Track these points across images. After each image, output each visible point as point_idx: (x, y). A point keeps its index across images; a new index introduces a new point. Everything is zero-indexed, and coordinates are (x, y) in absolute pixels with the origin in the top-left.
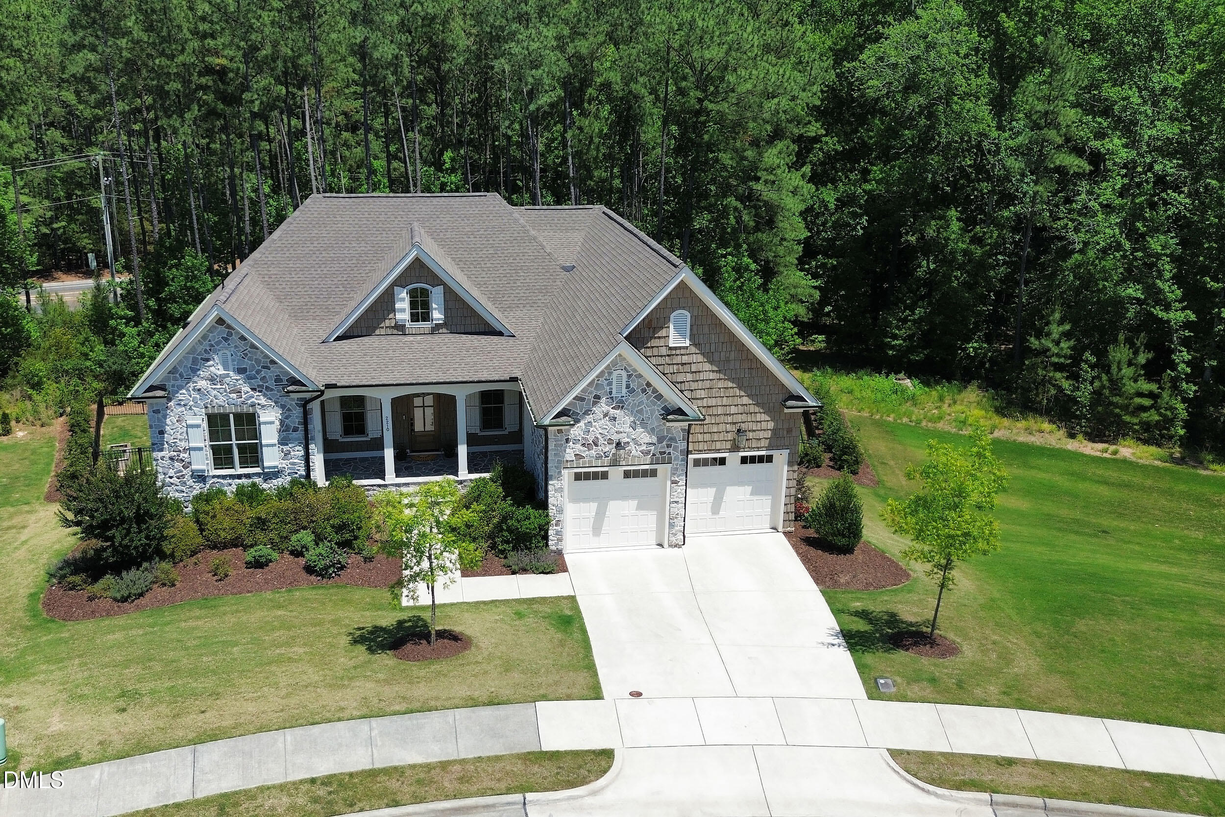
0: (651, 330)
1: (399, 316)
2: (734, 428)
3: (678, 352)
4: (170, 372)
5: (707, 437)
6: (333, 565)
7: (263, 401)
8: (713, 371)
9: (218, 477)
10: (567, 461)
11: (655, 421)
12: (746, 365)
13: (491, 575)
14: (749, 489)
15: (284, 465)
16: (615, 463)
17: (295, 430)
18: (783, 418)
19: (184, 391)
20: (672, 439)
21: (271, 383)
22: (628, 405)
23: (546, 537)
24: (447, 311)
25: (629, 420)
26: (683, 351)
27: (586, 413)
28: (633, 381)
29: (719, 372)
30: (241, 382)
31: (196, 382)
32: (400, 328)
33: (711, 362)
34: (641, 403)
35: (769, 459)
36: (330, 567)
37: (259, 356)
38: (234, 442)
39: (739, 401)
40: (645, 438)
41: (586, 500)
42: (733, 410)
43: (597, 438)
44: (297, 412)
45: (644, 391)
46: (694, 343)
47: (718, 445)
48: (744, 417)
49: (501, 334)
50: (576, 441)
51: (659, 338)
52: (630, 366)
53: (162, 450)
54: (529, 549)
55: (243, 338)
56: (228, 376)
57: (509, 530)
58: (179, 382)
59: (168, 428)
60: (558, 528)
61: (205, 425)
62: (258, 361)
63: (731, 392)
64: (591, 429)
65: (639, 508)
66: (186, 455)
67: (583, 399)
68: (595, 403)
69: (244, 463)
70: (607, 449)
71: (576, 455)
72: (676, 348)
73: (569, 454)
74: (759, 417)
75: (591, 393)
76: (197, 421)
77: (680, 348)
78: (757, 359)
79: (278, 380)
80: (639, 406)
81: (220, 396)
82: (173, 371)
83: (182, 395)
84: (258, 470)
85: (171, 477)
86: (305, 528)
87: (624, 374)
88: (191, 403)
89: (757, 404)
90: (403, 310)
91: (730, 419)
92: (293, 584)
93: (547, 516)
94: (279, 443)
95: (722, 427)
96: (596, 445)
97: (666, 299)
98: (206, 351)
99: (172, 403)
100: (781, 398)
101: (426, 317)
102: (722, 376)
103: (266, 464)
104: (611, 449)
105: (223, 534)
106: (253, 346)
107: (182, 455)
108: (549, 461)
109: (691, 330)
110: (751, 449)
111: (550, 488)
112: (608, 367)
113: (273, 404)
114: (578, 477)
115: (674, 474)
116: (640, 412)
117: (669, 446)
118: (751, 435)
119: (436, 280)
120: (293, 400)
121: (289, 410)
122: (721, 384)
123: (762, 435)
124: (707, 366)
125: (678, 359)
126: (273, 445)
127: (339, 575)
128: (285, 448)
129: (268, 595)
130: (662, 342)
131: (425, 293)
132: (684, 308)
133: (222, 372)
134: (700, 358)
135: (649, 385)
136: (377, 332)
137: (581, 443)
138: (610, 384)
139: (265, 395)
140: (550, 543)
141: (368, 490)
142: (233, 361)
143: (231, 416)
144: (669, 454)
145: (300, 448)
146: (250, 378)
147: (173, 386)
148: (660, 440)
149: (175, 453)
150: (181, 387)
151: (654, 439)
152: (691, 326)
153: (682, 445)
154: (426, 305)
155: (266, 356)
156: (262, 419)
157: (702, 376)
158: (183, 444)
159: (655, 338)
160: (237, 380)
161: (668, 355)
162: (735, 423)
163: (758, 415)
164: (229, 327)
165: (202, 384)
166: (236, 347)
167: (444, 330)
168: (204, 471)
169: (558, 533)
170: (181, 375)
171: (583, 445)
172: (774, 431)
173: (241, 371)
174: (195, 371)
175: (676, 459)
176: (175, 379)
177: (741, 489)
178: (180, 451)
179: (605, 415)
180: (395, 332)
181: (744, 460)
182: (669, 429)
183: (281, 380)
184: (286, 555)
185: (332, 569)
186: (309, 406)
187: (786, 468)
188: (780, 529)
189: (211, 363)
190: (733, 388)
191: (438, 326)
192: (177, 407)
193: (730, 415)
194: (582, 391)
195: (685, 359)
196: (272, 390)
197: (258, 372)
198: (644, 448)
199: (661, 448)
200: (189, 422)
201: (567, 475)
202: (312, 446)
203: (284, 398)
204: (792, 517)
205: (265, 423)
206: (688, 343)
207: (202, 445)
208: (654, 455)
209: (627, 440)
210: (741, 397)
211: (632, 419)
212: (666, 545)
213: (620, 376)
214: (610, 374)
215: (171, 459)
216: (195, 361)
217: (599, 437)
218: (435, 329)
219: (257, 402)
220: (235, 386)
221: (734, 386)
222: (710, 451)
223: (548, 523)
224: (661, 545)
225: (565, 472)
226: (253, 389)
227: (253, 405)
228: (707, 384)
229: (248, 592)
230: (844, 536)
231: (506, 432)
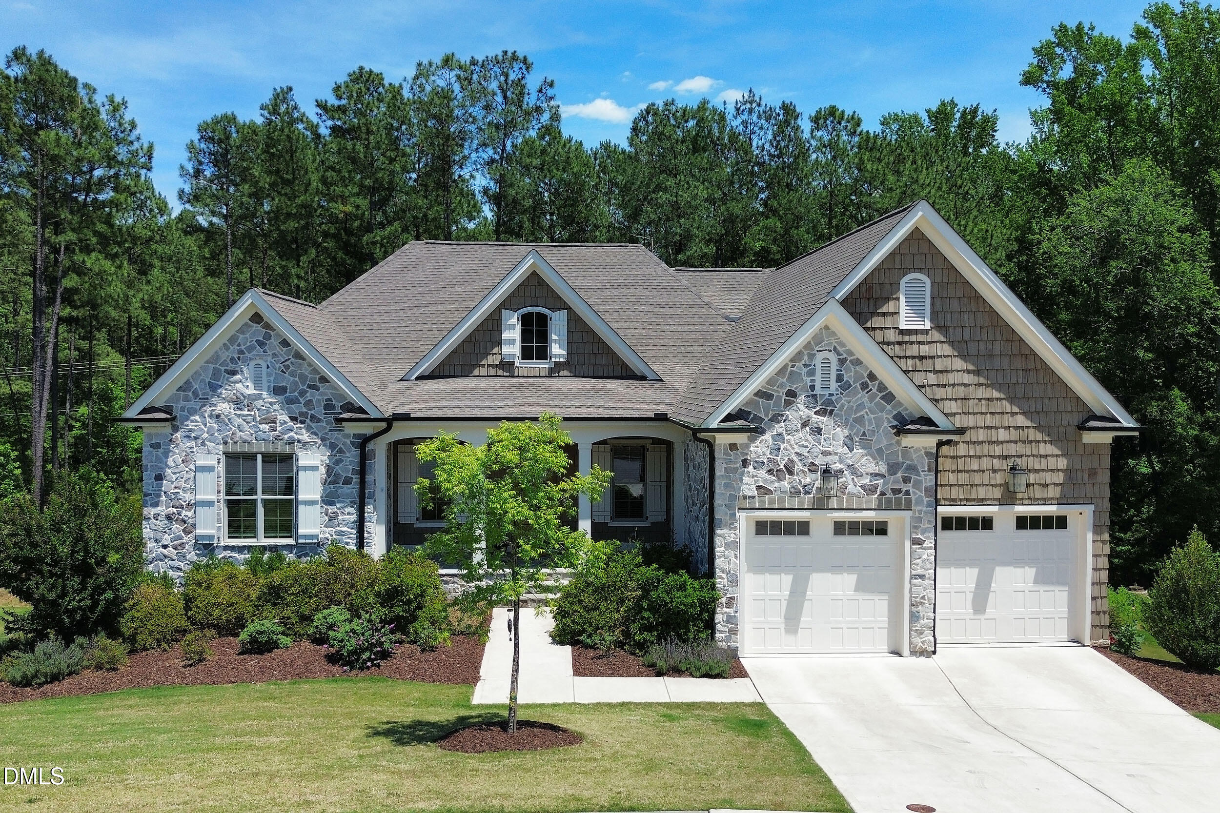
0: (872, 302)
1: (506, 350)
2: (1005, 465)
3: (913, 338)
4: (179, 389)
5: (963, 478)
6: (370, 648)
7: (305, 436)
8: (969, 372)
9: (232, 548)
10: (745, 497)
11: (884, 437)
12: (1019, 364)
13: (622, 675)
14: (1031, 572)
15: (327, 535)
16: (821, 504)
17: (347, 482)
18: (1081, 451)
19: (197, 418)
20: (912, 468)
21: (319, 411)
22: (841, 409)
23: (710, 625)
24: (571, 345)
25: (841, 433)
26: (921, 338)
27: (776, 418)
28: (848, 370)
29: (977, 373)
30: (276, 407)
31: (214, 405)
32: (507, 367)
33: (964, 357)
34: (860, 407)
35: (1061, 522)
36: (364, 650)
37: (306, 370)
38: (259, 496)
39: (1011, 421)
40: (869, 465)
41: (774, 568)
42: (1002, 435)
43: (792, 461)
44: (352, 456)
45: (865, 386)
46: (938, 326)
47: (982, 493)
48: (1019, 448)
49: (643, 378)
50: (759, 465)
51: (884, 314)
52: (842, 345)
53: (156, 505)
54: (685, 641)
55: (285, 343)
56: (259, 397)
57: (653, 609)
58: (192, 404)
59: (169, 471)
60: (731, 611)
61: (221, 469)
62: (303, 377)
63: (997, 407)
64: (783, 446)
65: (860, 587)
66: (190, 514)
67: (768, 396)
68: (788, 404)
69: (270, 530)
70: (808, 480)
71: (759, 488)
72: (909, 332)
73: (748, 487)
74: (1043, 449)
75: (782, 386)
76: (211, 461)
77: (916, 332)
78: (1035, 355)
79: (329, 406)
80: (857, 411)
81: (246, 427)
82: (185, 387)
83: (195, 423)
84: (290, 541)
85: (165, 547)
86: (338, 604)
87: (833, 358)
88: (206, 435)
89: (1039, 428)
90: (512, 342)
91: (997, 450)
92: (302, 674)
93: (713, 587)
94: (323, 501)
95: (986, 463)
96: (791, 473)
97: (892, 255)
98: (232, 359)
99: (178, 435)
100: (1076, 419)
101: (543, 354)
102: (982, 380)
103: (301, 531)
104: (814, 480)
105: (216, 613)
106: (298, 355)
107: (184, 513)
108: (716, 496)
109: (932, 305)
110: (1033, 501)
111: (718, 541)
112: (808, 346)
113: (319, 441)
114: (762, 528)
115: (916, 528)
116: (860, 421)
117: (906, 480)
118: (1032, 478)
119: (559, 303)
120: (347, 436)
121: (341, 451)
122: (981, 393)
123: (1049, 478)
124: (959, 364)
125: (914, 350)
126: (313, 503)
127: (378, 666)
128: (331, 509)
129: (259, 686)
130: (888, 322)
131: (543, 320)
132: (920, 270)
133: (251, 391)
134: (947, 350)
135: (872, 376)
136: (476, 372)
137: (766, 468)
138: (812, 373)
139: (308, 429)
140: (718, 635)
141: (446, 583)
142: (269, 375)
143: (259, 457)
144: (907, 493)
145: (352, 510)
146: (290, 401)
147: (182, 409)
148: (893, 469)
149: (175, 510)
150: (193, 412)
151: (883, 468)
152: (932, 298)
153: (928, 480)
154: (543, 337)
155: (315, 371)
156: (301, 463)
157: (952, 378)
158: (188, 497)
159: (878, 315)
160: (271, 404)
161: (899, 343)
162: (1005, 457)
163: (1042, 445)
164: (268, 326)
165: (224, 408)
166: (274, 355)
167: (566, 373)
168: (211, 537)
169: (730, 620)
170: (195, 394)
171: (770, 472)
172: (1068, 472)
173: (278, 391)
174: (214, 388)
175: (919, 502)
176: (187, 399)
177: (1019, 571)
178: (182, 507)
179: (805, 424)
180: (500, 373)
181: (1022, 523)
182: (906, 451)
183: (333, 407)
184: (306, 644)
185: (367, 654)
186: (370, 446)
187: (1090, 536)
188: (1088, 642)
189: (238, 377)
190: (1000, 399)
191: (558, 366)
192: (185, 440)
193: (998, 443)
194: (768, 383)
195: (925, 350)
196: (319, 420)
197: (302, 393)
198: (866, 481)
199: (894, 482)
200: (200, 463)
201: (744, 520)
202: (369, 508)
203: (335, 434)
204: (1105, 620)
205: (306, 469)
206: (928, 325)
207: (214, 497)
208: (883, 494)
209: (838, 466)
210: (1013, 414)
211: (846, 432)
212: (906, 651)
213: (826, 362)
214: (812, 356)
215: (169, 518)
216: (216, 374)
217: (795, 459)
218: (555, 370)
219: (296, 437)
220: (268, 412)
221: (1003, 396)
222: (968, 501)
223: (714, 600)
224: (898, 654)
225: (741, 516)
226: (294, 419)
227: (291, 442)
228: (961, 392)
229: (231, 682)
230: (1207, 641)
231: (647, 524)
